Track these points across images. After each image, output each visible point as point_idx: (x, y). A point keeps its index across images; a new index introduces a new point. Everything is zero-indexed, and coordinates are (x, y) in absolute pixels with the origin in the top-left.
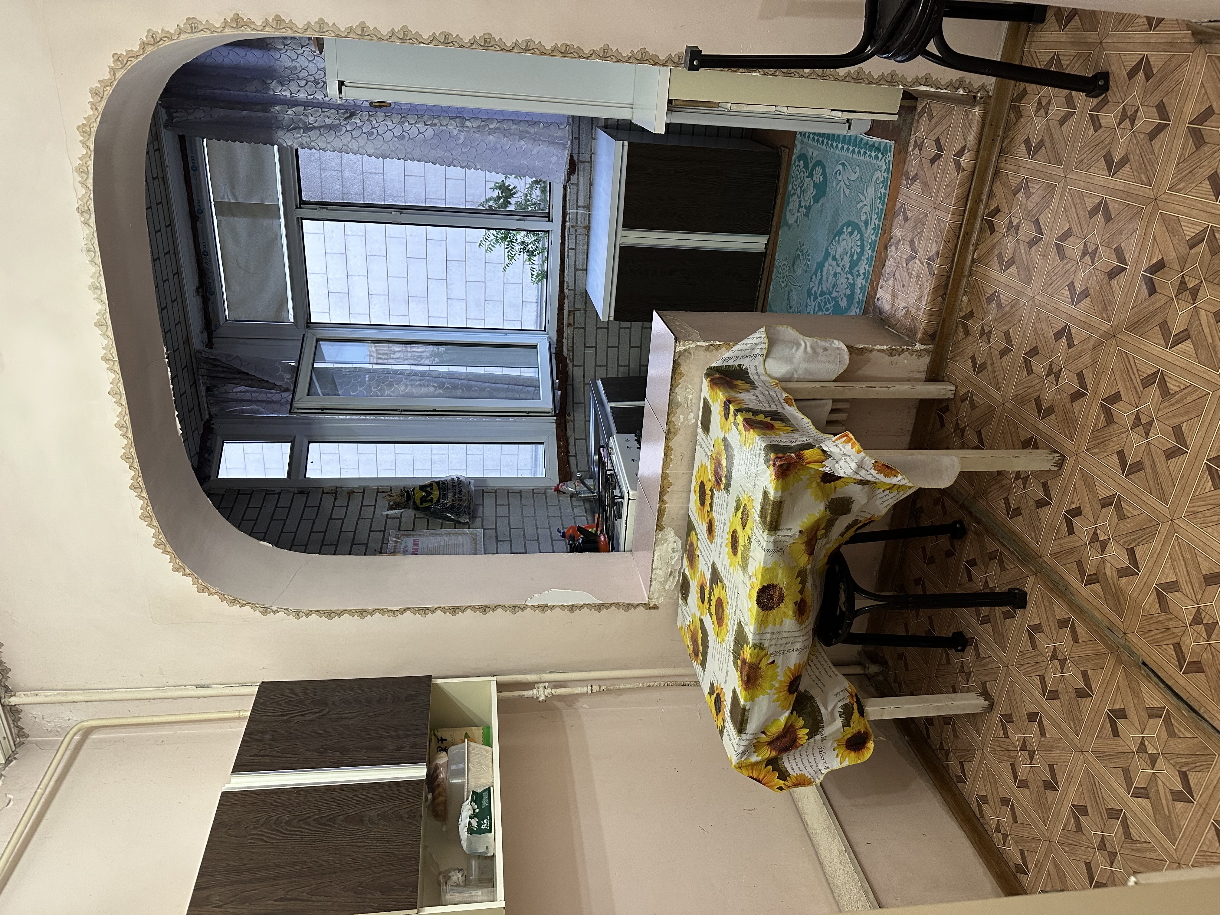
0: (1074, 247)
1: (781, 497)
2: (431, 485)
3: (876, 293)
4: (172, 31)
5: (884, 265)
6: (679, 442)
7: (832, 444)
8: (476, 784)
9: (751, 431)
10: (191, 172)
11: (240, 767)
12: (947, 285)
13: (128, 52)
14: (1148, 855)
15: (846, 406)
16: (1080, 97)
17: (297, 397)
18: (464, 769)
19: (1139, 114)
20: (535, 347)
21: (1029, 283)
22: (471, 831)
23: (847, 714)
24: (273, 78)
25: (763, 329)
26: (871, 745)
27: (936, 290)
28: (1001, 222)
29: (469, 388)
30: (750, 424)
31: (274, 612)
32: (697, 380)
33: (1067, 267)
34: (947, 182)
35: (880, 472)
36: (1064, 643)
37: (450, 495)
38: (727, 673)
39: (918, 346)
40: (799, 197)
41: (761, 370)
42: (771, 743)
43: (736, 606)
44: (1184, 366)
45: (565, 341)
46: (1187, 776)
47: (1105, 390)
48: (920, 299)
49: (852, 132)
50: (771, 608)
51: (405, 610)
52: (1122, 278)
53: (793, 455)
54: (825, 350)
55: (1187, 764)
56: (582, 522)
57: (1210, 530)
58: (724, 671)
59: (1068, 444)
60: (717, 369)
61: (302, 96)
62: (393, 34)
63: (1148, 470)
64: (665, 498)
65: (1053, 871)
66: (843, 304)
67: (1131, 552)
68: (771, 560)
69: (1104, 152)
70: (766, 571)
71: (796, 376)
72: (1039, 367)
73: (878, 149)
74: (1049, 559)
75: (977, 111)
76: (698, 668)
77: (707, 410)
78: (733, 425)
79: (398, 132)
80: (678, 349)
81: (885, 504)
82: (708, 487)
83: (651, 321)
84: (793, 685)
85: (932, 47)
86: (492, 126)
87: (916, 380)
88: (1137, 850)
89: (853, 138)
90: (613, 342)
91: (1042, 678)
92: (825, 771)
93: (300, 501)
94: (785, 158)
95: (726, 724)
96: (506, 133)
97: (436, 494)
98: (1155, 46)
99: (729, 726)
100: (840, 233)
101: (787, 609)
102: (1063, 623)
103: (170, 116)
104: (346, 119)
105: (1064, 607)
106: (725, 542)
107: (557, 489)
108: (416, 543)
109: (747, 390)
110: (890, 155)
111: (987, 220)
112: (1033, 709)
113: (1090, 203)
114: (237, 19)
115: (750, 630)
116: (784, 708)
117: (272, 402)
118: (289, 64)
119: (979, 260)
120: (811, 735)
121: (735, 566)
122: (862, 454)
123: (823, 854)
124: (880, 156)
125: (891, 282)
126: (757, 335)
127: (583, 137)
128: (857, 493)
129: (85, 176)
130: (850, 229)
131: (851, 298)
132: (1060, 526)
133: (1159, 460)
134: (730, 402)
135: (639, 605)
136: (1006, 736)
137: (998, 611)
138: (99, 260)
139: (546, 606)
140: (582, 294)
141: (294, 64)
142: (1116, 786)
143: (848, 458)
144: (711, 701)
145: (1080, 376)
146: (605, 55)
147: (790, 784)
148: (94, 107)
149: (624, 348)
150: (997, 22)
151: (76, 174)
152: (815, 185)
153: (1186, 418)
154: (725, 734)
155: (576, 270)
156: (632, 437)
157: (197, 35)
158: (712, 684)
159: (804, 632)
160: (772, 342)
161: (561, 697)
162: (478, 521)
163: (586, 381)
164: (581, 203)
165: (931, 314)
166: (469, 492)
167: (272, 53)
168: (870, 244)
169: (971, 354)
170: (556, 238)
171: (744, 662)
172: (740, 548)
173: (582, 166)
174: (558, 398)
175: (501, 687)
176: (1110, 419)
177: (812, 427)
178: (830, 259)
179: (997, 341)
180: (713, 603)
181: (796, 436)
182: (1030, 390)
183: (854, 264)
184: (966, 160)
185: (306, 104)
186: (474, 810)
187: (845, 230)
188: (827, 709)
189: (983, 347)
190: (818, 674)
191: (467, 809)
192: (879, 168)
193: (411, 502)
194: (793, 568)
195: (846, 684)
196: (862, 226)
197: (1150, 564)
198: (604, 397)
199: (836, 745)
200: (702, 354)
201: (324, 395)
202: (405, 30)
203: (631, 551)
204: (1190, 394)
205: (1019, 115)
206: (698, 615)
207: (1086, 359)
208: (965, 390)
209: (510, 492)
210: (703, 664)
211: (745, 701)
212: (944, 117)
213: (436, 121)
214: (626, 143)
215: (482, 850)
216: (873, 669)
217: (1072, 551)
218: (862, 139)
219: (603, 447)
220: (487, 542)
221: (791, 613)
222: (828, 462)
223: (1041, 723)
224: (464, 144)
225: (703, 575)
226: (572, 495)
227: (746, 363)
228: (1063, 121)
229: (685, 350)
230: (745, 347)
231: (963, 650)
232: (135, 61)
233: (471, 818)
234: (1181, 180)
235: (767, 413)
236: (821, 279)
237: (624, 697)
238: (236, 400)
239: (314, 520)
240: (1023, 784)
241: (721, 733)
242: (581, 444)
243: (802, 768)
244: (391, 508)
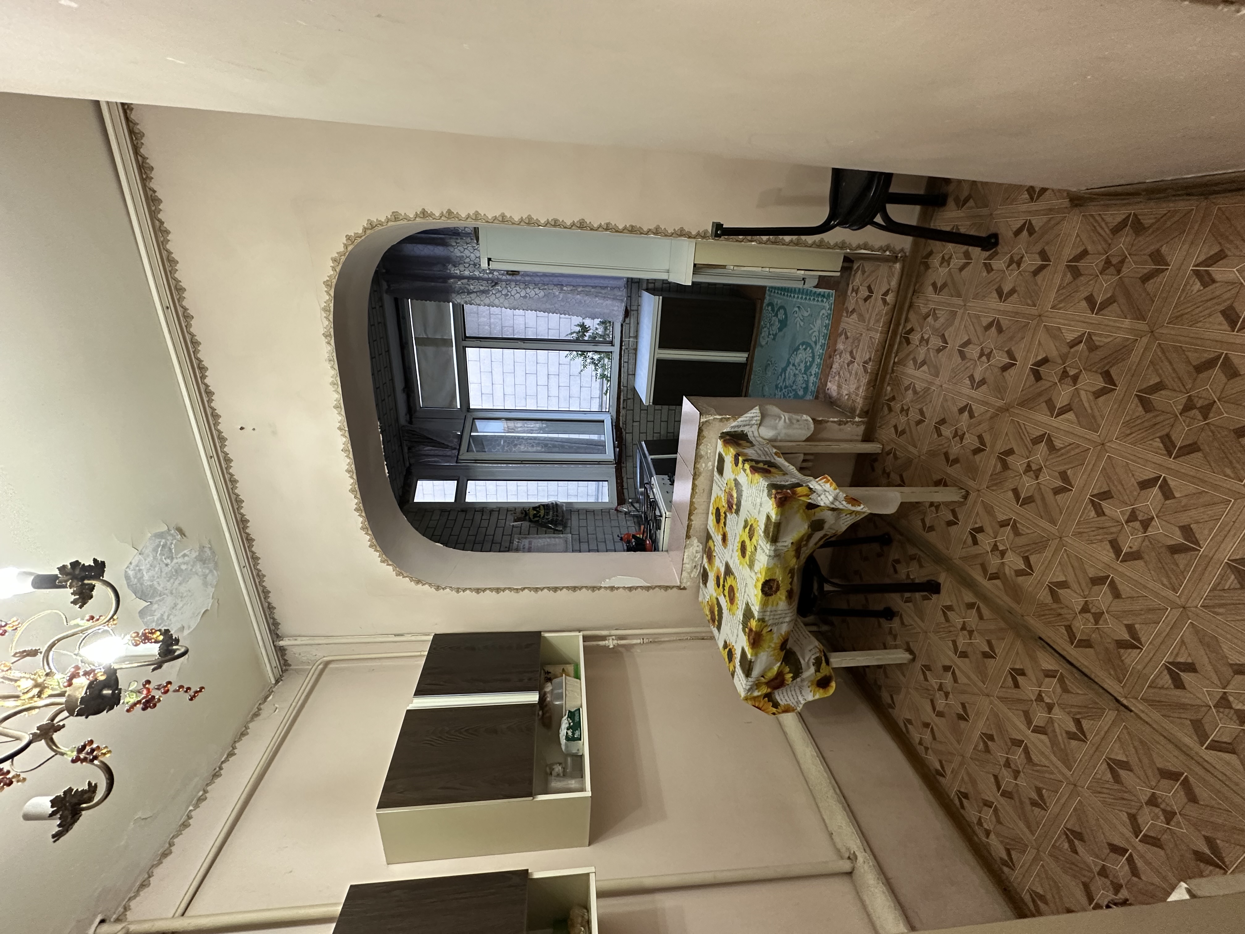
0: (973, 351)
1: (780, 520)
2: (539, 507)
3: (826, 385)
4: (383, 220)
5: (831, 367)
6: (702, 481)
7: (814, 484)
8: (570, 704)
9: (756, 474)
10: (401, 320)
11: (420, 692)
12: (876, 379)
13: (355, 234)
14: (1047, 775)
15: (811, 457)
16: (976, 252)
17: (461, 454)
18: (562, 693)
19: (1024, 259)
20: (603, 421)
21: (937, 377)
22: (568, 738)
23: (818, 663)
24: (449, 262)
25: (757, 408)
26: (833, 684)
27: (869, 383)
28: (915, 338)
29: (563, 447)
30: (754, 469)
31: (443, 589)
32: (714, 440)
33: (968, 364)
34: (876, 312)
35: (849, 503)
36: (972, 618)
37: (551, 513)
38: (737, 636)
39: (857, 419)
40: (769, 329)
41: (756, 434)
42: (768, 684)
43: (745, 592)
44: (1067, 429)
45: (621, 418)
46: (1080, 722)
47: (1000, 446)
48: (858, 388)
49: (806, 286)
50: (771, 595)
51: (524, 589)
52: (1012, 371)
53: (789, 491)
54: (798, 421)
55: (1079, 713)
56: (633, 531)
57: (1094, 545)
58: (735, 635)
59: (971, 483)
60: (727, 433)
61: (467, 273)
62: (522, 220)
63: (1039, 502)
64: (692, 517)
65: (966, 778)
66: (801, 393)
67: (1027, 560)
68: (772, 562)
69: (996, 287)
70: (768, 570)
71: (779, 438)
72: (947, 432)
73: (823, 296)
74: (957, 562)
75: (898, 266)
76: (715, 631)
77: (721, 460)
78: (742, 471)
79: (523, 294)
80: (702, 420)
81: (846, 524)
82: (722, 511)
83: (681, 405)
84: (783, 646)
85: (878, 219)
86: (579, 290)
87: (856, 441)
88: (1037, 771)
89: (805, 291)
90: (650, 418)
91: (954, 642)
92: (803, 702)
93: (462, 516)
94: (759, 306)
95: (737, 670)
96: (588, 294)
97: (542, 512)
98: (1036, 213)
99: (739, 671)
100: (797, 349)
101: (782, 595)
102: (971, 606)
103: (389, 286)
104: (492, 287)
105: (971, 594)
106: (736, 548)
107: (616, 510)
108: (530, 543)
109: (749, 447)
110: (832, 300)
111: (904, 337)
112: (947, 663)
113: (985, 322)
114: (424, 212)
115: (756, 609)
116: (777, 661)
117: (446, 456)
118: (459, 254)
119: (899, 363)
120: (794, 678)
121: (743, 565)
122: (838, 491)
123: (799, 756)
124: (825, 300)
125: (837, 378)
126: (753, 411)
127: (633, 296)
128: (829, 517)
129: (328, 313)
130: (804, 347)
131: (806, 389)
132: (966, 539)
133: (1049, 496)
134: (739, 455)
135: (673, 587)
136: (926, 679)
137: (918, 595)
138: (336, 367)
139: (614, 587)
140: (631, 389)
141: (462, 254)
142: (1018, 723)
143: (827, 494)
144: (725, 654)
145: (980, 437)
146: (657, 232)
147: (780, 711)
148: (334, 269)
149: (657, 421)
150: (913, 206)
151: (323, 312)
152: (779, 321)
153: (1071, 466)
154: (736, 676)
155: (628, 374)
156: (666, 477)
157: (398, 223)
158: (725, 642)
159: (791, 610)
160: (763, 416)
161: (623, 646)
162: (568, 530)
163: (634, 442)
164: (632, 335)
165: (865, 398)
166: (563, 511)
167: (450, 248)
168: (819, 355)
169: (894, 424)
170: (616, 356)
171: (751, 630)
172: (748, 553)
173: (632, 312)
174: (617, 453)
175: (586, 639)
176: (1005, 466)
177: (796, 471)
178: (791, 366)
179: (914, 415)
180: (727, 588)
181: (787, 477)
182: (940, 447)
183: (807, 368)
184: (890, 298)
185: (469, 278)
186: (570, 724)
187: (801, 347)
188: (804, 660)
189: (903, 419)
190: (797, 636)
191: (565, 723)
192: (824, 308)
193: (527, 517)
194: (786, 567)
195: (817, 643)
196: (814, 345)
197: (1043, 567)
198: (646, 452)
199: (809, 684)
200: (717, 424)
201: (477, 451)
202: (530, 218)
203: (667, 551)
204: (1073, 449)
205: (927, 267)
206: (715, 595)
207: (985, 426)
208: (889, 448)
209: (587, 511)
210: (719, 628)
211: (752, 656)
212: (873, 271)
213: (546, 287)
214: (661, 297)
215: (574, 751)
216: (825, 628)
217: (976, 556)
218: (811, 291)
219: (647, 483)
220: (574, 543)
221: (784, 598)
222: (814, 496)
223: (954, 673)
224: (562, 300)
225: (718, 569)
226: (626, 513)
227: (746, 429)
228: (961, 269)
229: (706, 421)
230: (745, 419)
231: (891, 619)
232: (359, 240)
233: (568, 729)
234: (1060, 302)
235: (765, 462)
236: (785, 379)
237: (663, 646)
238: (425, 455)
239: (470, 528)
240: (940, 714)
241: (733, 675)
242: (631, 481)
243: (788, 700)
244: (515, 521)
